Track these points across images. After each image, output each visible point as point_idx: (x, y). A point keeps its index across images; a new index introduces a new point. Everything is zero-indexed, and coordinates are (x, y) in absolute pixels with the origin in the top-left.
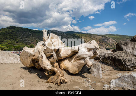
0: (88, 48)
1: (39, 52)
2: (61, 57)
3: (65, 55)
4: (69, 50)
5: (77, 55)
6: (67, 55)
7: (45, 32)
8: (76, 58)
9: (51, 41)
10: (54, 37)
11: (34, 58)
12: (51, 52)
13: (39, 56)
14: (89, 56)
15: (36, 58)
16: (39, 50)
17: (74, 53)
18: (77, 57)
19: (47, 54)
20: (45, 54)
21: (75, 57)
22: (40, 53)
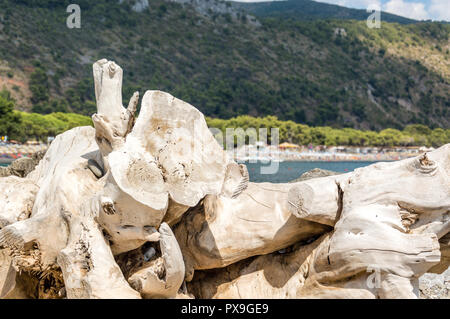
0: (403, 206)
1: (66, 219)
2: (214, 254)
3: (243, 238)
4: (273, 208)
5: (326, 246)
6: (256, 244)
7: (106, 78)
8: (318, 267)
9: (150, 147)
10: (171, 114)
11: (31, 261)
12: (148, 228)
13: (67, 251)
14: (408, 265)
15: (46, 262)
16: (68, 207)
17: (308, 229)
18: (328, 264)
19: (116, 238)
20: (105, 233)
21: (310, 260)
22: (76, 227)
